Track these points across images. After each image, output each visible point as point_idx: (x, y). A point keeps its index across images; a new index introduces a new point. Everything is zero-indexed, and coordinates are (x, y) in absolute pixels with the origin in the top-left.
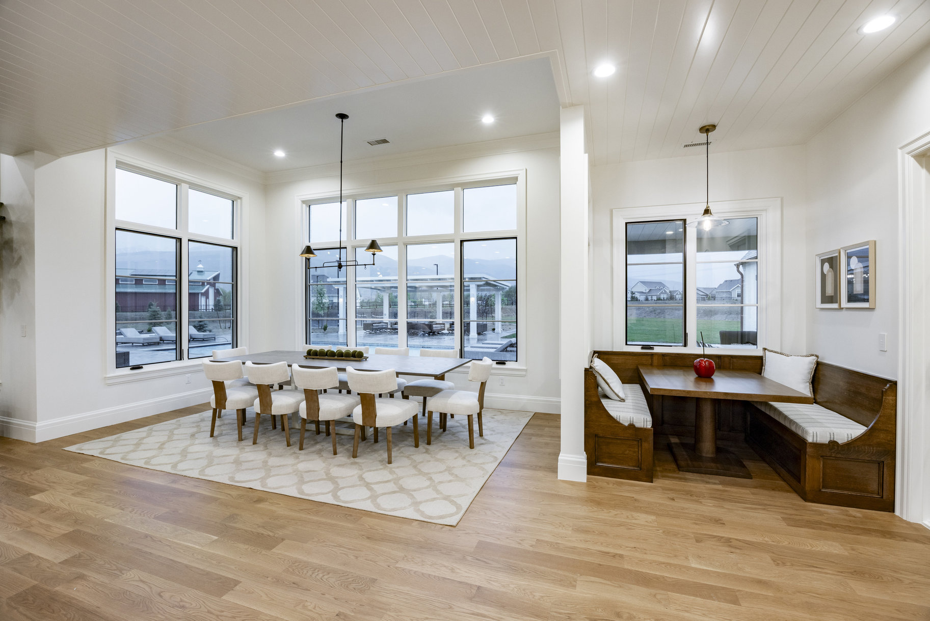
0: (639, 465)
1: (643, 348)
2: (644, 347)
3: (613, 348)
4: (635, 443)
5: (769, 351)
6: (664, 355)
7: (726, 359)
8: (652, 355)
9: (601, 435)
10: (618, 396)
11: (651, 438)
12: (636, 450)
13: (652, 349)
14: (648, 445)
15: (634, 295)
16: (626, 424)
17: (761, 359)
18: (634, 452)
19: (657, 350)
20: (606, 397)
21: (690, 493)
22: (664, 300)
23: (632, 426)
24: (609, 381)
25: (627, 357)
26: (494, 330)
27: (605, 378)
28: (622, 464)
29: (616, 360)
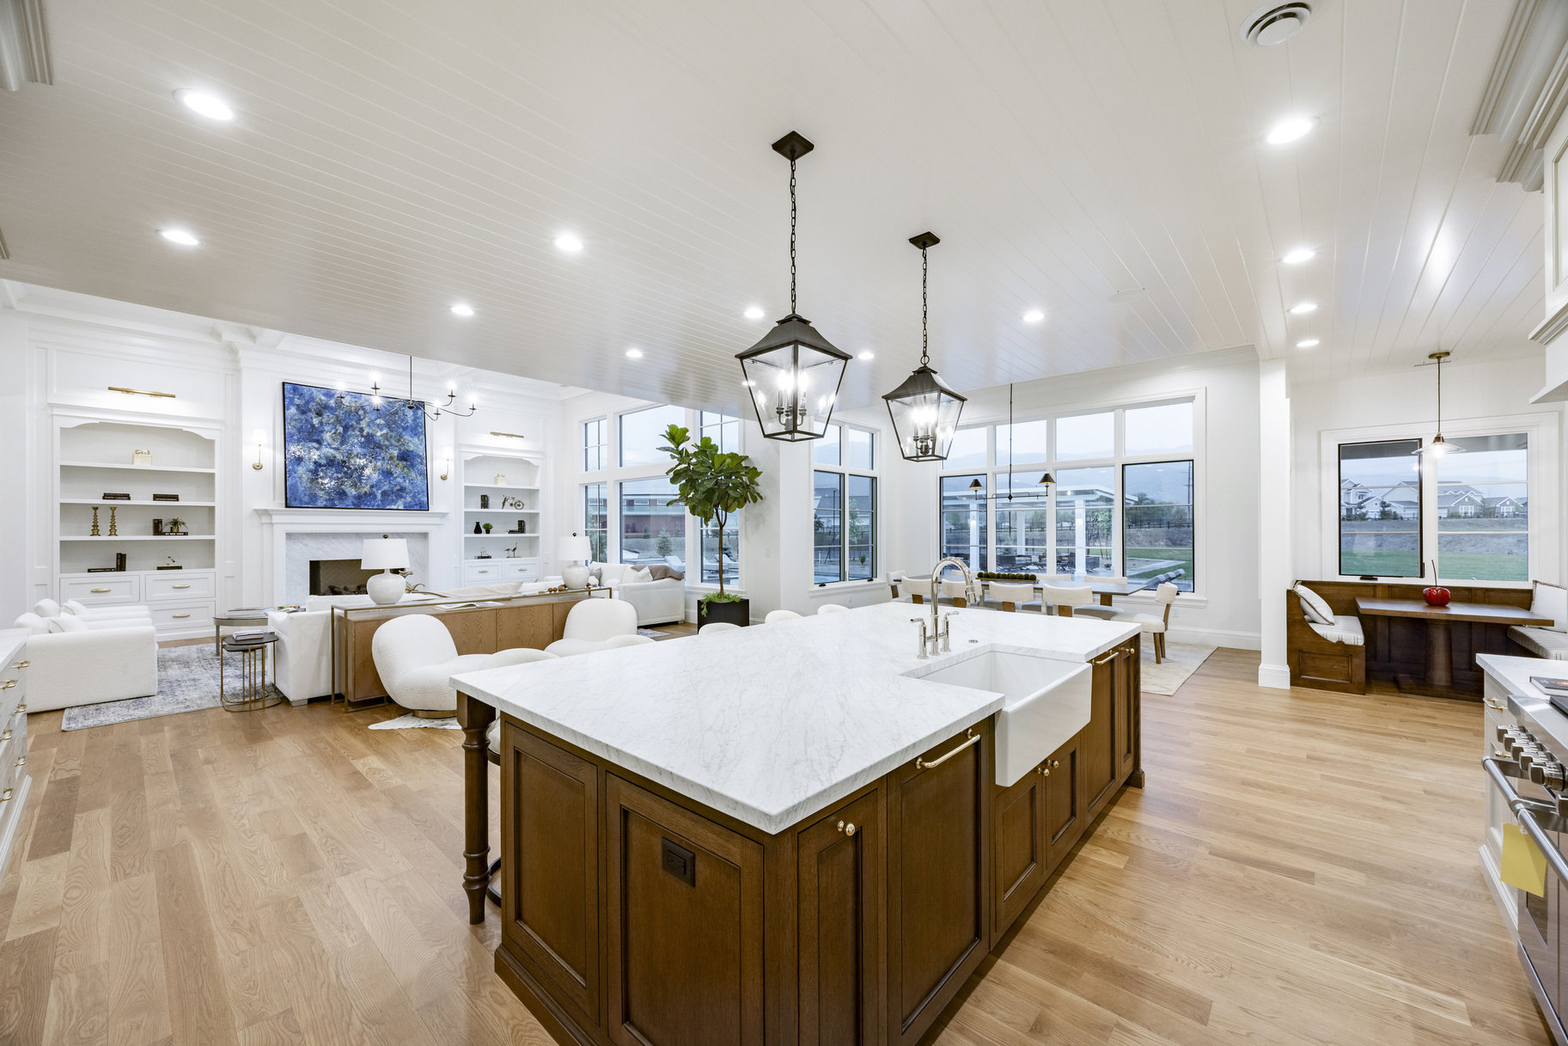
0: (1350, 678)
1: (1361, 579)
2: (1364, 577)
3: (1321, 577)
4: (1345, 658)
5: (1541, 583)
6: (1390, 586)
7: (1479, 592)
8: (1375, 586)
9: (1306, 650)
10: (1326, 620)
11: (1363, 655)
12: (1346, 665)
13: (1376, 579)
14: (1359, 662)
15: (1387, 509)
16: (1335, 642)
17: (1530, 592)
18: (1344, 667)
19: (1381, 580)
20: (1314, 622)
21: (1407, 704)
22: (1465, 517)
23: (1340, 643)
24: (1314, 605)
25: (1340, 588)
26: (1108, 566)
27: (1311, 602)
28: (1329, 678)
29: (1326, 590)
